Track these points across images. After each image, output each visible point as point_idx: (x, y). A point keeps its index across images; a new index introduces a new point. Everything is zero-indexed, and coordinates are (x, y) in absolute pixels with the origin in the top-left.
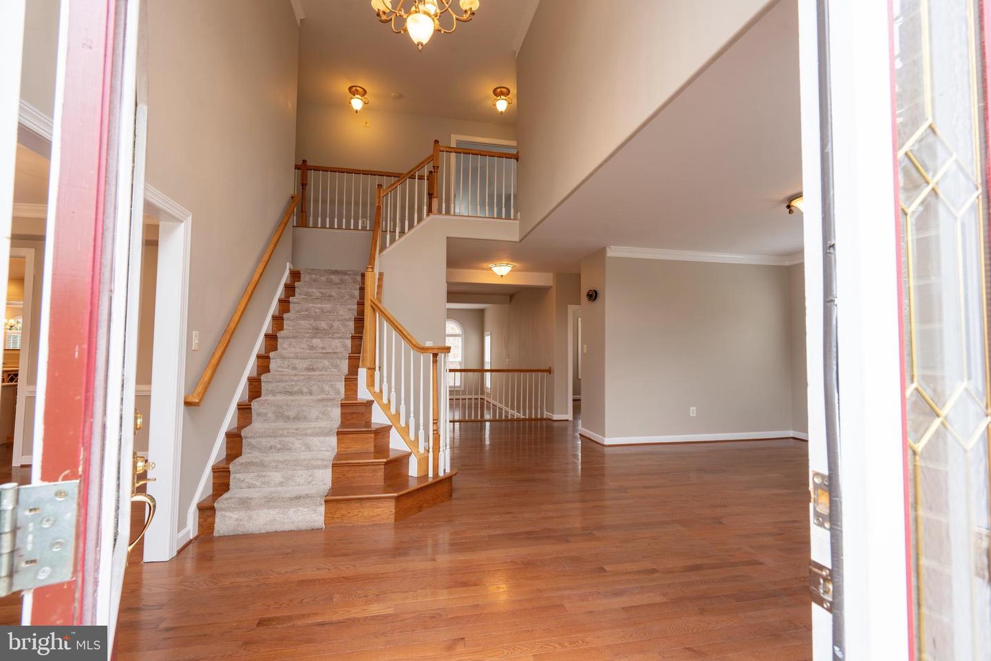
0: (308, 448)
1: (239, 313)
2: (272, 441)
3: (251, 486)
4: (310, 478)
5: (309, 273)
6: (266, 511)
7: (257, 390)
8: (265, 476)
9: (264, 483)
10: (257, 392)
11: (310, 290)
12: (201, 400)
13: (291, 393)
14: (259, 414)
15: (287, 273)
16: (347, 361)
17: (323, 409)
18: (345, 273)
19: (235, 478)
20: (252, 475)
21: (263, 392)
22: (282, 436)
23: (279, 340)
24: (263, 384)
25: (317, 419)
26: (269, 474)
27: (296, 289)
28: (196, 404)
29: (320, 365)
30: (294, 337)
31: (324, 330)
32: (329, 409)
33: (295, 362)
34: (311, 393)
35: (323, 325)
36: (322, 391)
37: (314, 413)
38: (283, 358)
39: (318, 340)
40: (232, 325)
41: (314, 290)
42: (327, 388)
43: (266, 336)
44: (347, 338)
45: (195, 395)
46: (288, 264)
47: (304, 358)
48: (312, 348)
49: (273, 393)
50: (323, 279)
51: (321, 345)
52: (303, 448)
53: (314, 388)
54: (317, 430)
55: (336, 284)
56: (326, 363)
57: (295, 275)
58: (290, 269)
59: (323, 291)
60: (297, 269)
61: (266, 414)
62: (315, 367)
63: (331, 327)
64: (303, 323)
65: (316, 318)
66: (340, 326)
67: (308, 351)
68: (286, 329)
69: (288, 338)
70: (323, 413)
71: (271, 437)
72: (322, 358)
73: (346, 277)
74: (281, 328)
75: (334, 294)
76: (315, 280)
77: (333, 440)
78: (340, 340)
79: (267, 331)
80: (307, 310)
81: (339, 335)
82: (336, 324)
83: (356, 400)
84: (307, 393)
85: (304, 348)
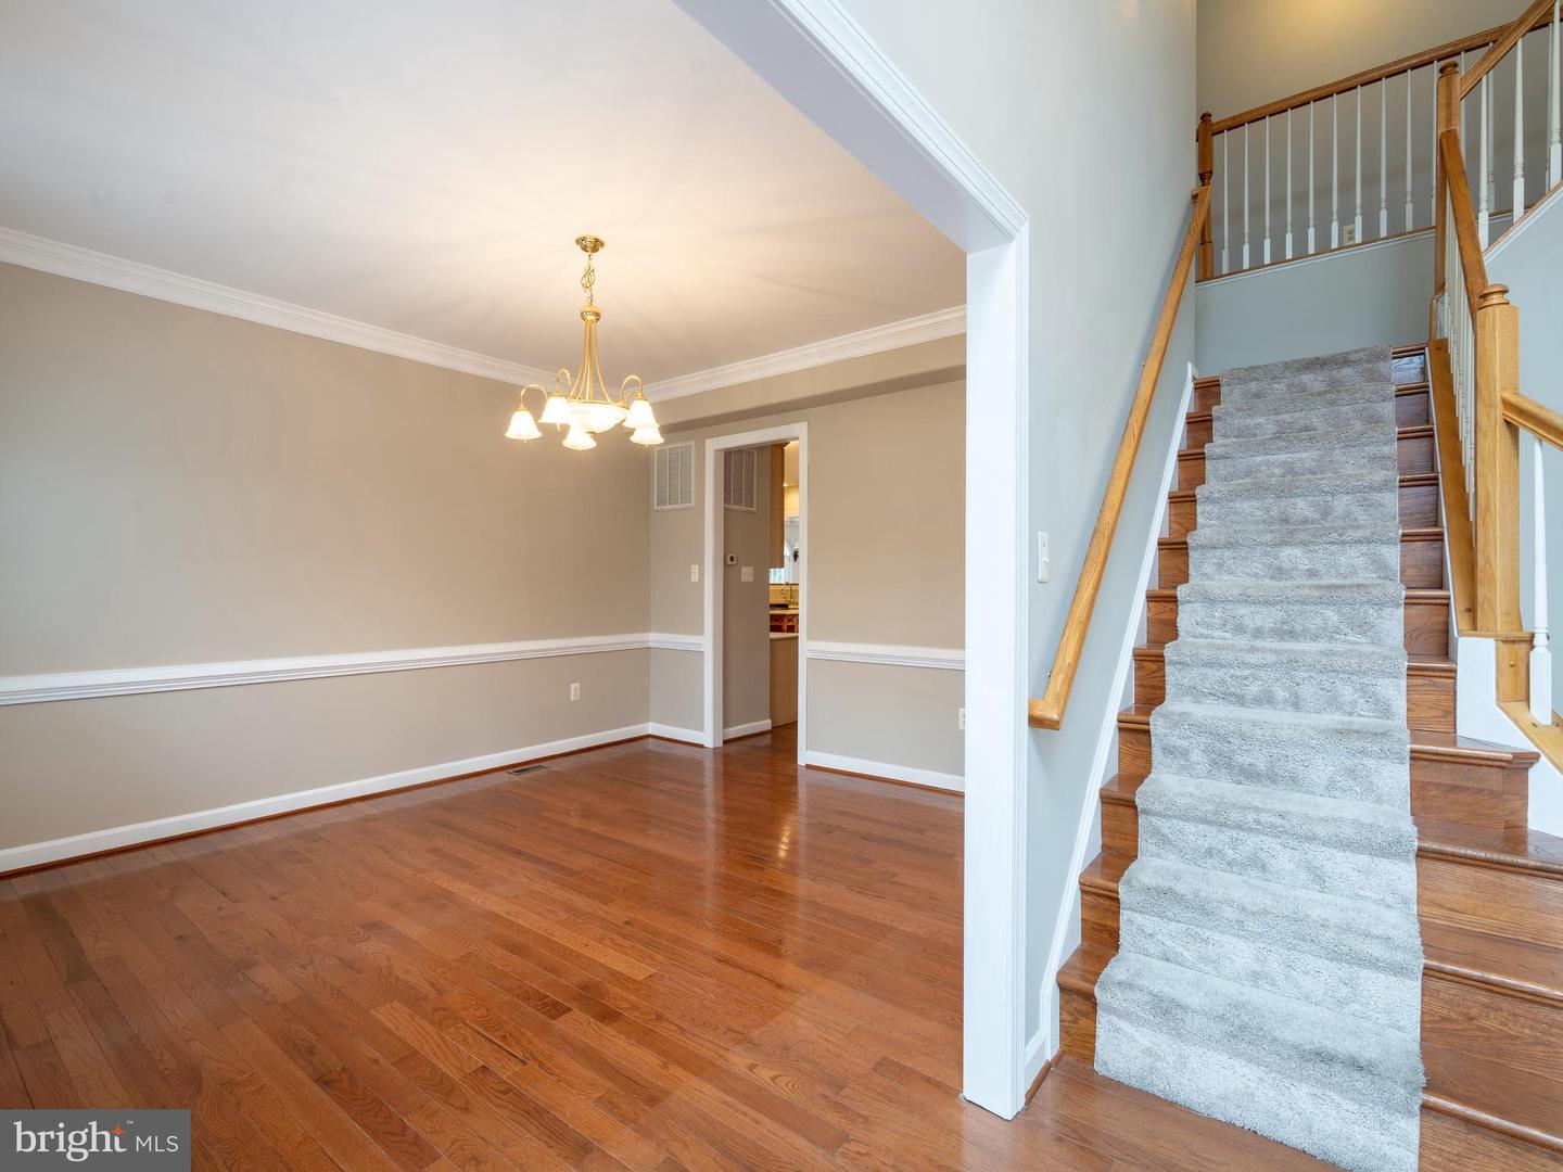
0: (1319, 878)
1: (1121, 484)
2: (1213, 837)
3: (1171, 956)
4: (1345, 991)
5: (1242, 380)
6: (1224, 1058)
7: (1155, 682)
8: (1206, 941)
9: (1207, 960)
10: (1154, 687)
11: (1250, 422)
12: (1062, 715)
13: (1240, 700)
14: (1169, 751)
15: (1189, 387)
16: (1400, 612)
17: (1350, 762)
18: (1343, 361)
19: (1130, 921)
20: (1172, 926)
21: (1170, 689)
22: (1239, 827)
23: (1191, 553)
24: (1168, 669)
25: (1331, 786)
26: (1217, 936)
27: (1215, 424)
28: (1053, 725)
29: (1314, 624)
30: (1229, 545)
31: (1305, 521)
32: (1371, 763)
33: (1242, 611)
34: (1296, 704)
35: (1302, 507)
36: (1333, 702)
37: (1321, 769)
38: (1209, 600)
39: (1297, 551)
40: (1109, 517)
41: (1262, 420)
42: (1347, 693)
43: (1161, 544)
44: (1389, 542)
45: (1049, 698)
46: (1190, 365)
47: (1267, 603)
48: (1279, 573)
49: (1195, 693)
50: (1280, 387)
51: (1304, 564)
52: (1303, 875)
53: (1308, 691)
54: (1348, 831)
55: (1320, 394)
56: (1332, 615)
57: (1208, 391)
58: (1194, 378)
59: (1287, 417)
60: (1209, 374)
61: (1185, 753)
62: (1299, 629)
63: (1326, 513)
64: (1245, 506)
65: (1282, 492)
66: (1353, 508)
67: (1267, 581)
68: (1204, 526)
69: (1214, 548)
70: (1351, 773)
71: (1209, 823)
72: (1320, 602)
73: (1347, 371)
74: (1189, 523)
75: (1316, 421)
76: (1257, 395)
77: (1406, 874)
78: (1365, 548)
79: (1161, 533)
80: (1248, 474)
81: (1358, 534)
82: (1341, 504)
83: (1454, 743)
84: (1286, 701)
85: (1256, 575)
